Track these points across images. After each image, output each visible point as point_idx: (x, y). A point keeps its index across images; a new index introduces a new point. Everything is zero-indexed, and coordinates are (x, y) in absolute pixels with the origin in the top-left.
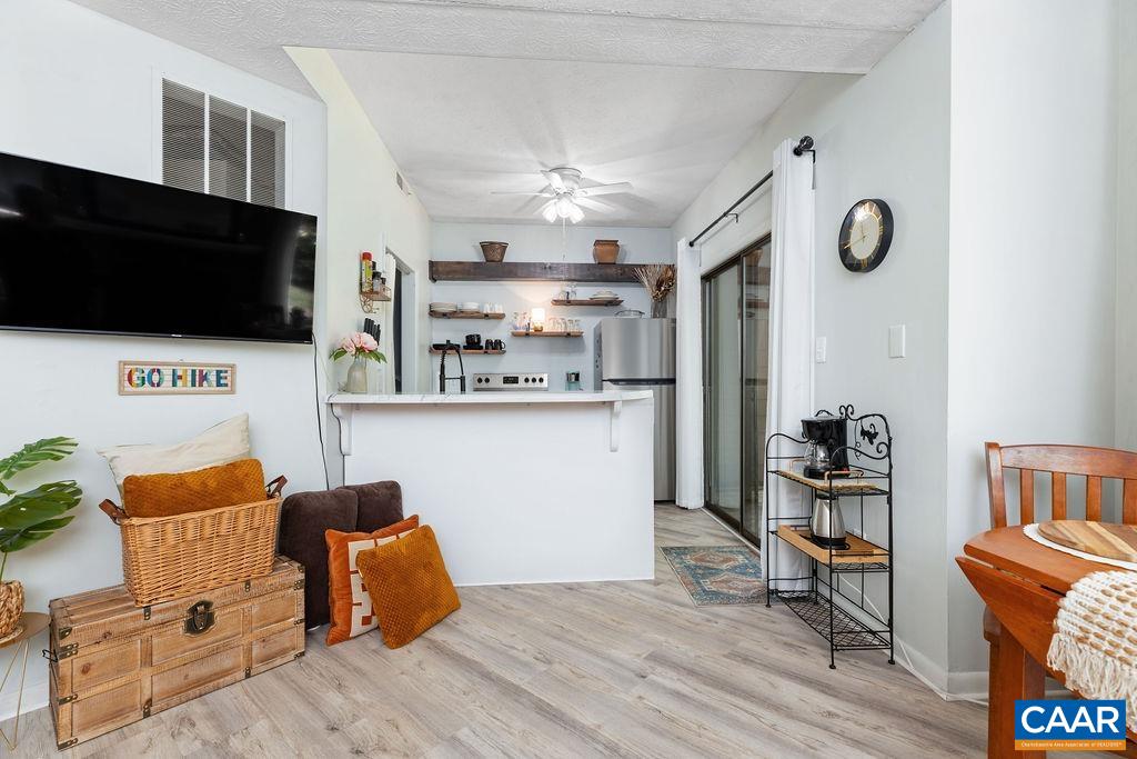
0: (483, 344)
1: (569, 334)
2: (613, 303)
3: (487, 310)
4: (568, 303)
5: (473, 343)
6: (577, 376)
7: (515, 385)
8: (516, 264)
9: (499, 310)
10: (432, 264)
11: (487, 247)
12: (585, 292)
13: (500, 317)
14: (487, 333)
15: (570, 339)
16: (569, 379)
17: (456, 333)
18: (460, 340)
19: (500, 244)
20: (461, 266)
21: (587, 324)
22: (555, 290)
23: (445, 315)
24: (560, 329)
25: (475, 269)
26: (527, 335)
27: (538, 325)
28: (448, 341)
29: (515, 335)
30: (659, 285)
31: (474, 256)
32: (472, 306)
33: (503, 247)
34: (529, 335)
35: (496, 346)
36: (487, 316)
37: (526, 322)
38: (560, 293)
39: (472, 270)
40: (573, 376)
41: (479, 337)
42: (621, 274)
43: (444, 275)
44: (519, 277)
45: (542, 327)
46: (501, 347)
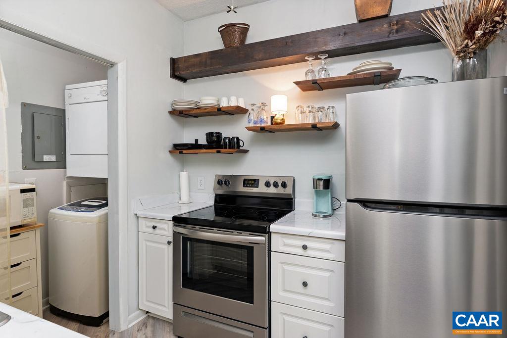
0: (222, 142)
1: (314, 126)
3: (224, 104)
4: (315, 85)
5: (215, 143)
6: (327, 183)
7: (255, 189)
10: (174, 62)
11: (227, 31)
14: (228, 131)
16: (316, 182)
17: (196, 133)
18: (203, 141)
20: (198, 59)
22: (300, 72)
23: (181, 114)
24: (310, 120)
25: (211, 59)
27: (279, 117)
31: (216, 44)
32: (208, 101)
35: (234, 145)
36: (219, 110)
37: (266, 117)
38: (306, 74)
39: (209, 62)
40: (322, 183)
41: (219, 135)
42: (397, 31)
43: (184, 71)
44: (256, 60)
45: (283, 119)
46: (239, 146)
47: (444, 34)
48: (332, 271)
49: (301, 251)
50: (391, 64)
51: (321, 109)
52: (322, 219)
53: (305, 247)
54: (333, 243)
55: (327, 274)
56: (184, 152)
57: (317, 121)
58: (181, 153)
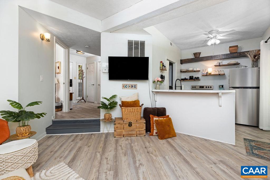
0: (194, 78)
1: (219, 75)
2: (237, 64)
3: (195, 70)
4: (220, 66)
5: (191, 78)
6: (222, 86)
7: (203, 88)
8: (203, 57)
9: (198, 69)
10: (181, 60)
11: (195, 54)
12: (226, 62)
13: (199, 71)
14: (195, 75)
15: (221, 76)
16: (220, 86)
17: (187, 76)
19: (198, 53)
20: (188, 60)
21: (226, 71)
22: (216, 62)
23: (184, 72)
24: (217, 73)
26: (206, 75)
27: (210, 72)
28: (185, 78)
29: (203, 75)
30: (255, 57)
31: (192, 57)
32: (191, 69)
33: (200, 53)
34: (208, 75)
35: (197, 79)
36: (195, 71)
37: (206, 72)
38: (217, 63)
39: (191, 60)
40: (221, 86)
41: (193, 76)
42: (239, 55)
43: (184, 62)
44: (204, 60)
46: (199, 79)
47: (249, 56)
51: (221, 71)
56: (185, 80)
57: (220, 73)
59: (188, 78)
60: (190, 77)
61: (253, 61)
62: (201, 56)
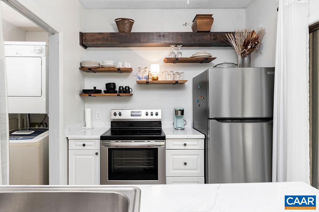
0: (117, 89)
1: (177, 82)
2: (207, 60)
3: (120, 66)
4: (175, 61)
5: (110, 88)
6: (182, 112)
7: (139, 117)
8: (139, 34)
9: (127, 66)
10: (82, 35)
11: (120, 22)
12: (188, 53)
13: (129, 71)
14: (120, 82)
16: (176, 112)
17: (100, 83)
18: (102, 87)
19: (128, 19)
20: (102, 36)
21: (188, 75)
23: (90, 70)
24: (170, 78)
25: (111, 37)
26: (147, 83)
27: (155, 76)
28: (95, 88)
29: (139, 83)
30: (245, 45)
31: (110, 28)
32: (109, 63)
33: (131, 23)
34: (149, 83)
35: (126, 91)
36: (119, 69)
37: (146, 74)
38: (171, 54)
39: (109, 39)
40: (180, 112)
41: (114, 85)
42: (214, 39)
43: (90, 42)
44: (142, 43)
45: (157, 77)
46: (129, 92)
48: (198, 155)
49: (183, 147)
50: (210, 54)
52: (180, 131)
53: (185, 145)
54: (198, 141)
55: (196, 157)
56: (92, 95)
58: (90, 95)
59: (103, 88)
60: (108, 85)
61: (243, 55)
62: (134, 30)
